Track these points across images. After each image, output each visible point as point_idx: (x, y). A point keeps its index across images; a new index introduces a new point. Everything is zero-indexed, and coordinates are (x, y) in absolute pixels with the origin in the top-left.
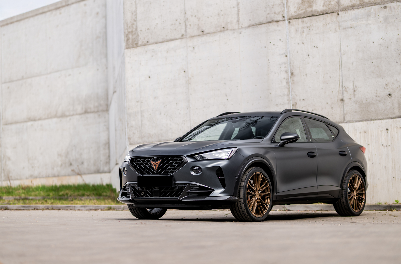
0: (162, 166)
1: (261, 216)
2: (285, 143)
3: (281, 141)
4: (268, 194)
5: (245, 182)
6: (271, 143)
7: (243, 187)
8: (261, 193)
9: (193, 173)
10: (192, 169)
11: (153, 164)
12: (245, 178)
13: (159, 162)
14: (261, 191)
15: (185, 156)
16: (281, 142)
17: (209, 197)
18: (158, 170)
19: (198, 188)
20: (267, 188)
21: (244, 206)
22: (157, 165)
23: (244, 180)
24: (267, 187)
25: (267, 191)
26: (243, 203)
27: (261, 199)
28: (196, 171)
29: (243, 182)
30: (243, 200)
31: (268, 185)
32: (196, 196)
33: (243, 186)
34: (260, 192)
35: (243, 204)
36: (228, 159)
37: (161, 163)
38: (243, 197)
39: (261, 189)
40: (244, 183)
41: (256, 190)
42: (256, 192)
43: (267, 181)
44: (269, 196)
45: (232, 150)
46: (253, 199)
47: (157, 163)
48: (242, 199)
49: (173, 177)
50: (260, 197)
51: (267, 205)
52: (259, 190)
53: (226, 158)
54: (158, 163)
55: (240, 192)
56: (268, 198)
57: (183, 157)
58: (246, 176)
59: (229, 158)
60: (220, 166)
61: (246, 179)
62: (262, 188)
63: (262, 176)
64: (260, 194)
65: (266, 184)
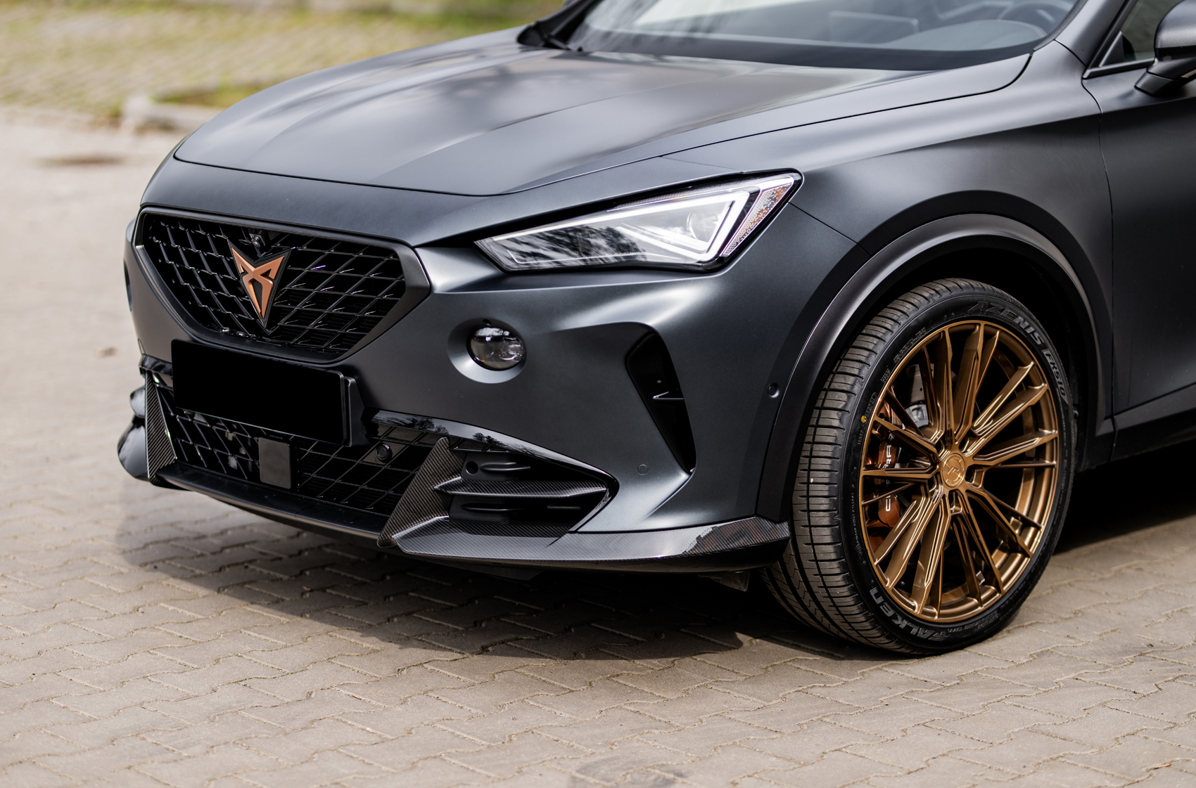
0: (295, 297)
1: (981, 603)
2: (1186, 76)
3: (1160, 60)
4: (1040, 450)
5: (847, 416)
6: (1089, 77)
7: (830, 448)
8: (983, 451)
9: (467, 367)
10: (465, 338)
11: (245, 273)
12: (851, 380)
13: (275, 265)
14: (982, 441)
15: (413, 244)
16: (1158, 66)
17: (576, 532)
18: (275, 314)
19: (509, 466)
20: (1036, 408)
21: (839, 578)
22: (268, 285)
23: (844, 396)
24: (1033, 400)
25: (1038, 426)
26: (833, 556)
27: (982, 493)
28: (490, 356)
29: (834, 414)
30: (828, 539)
31: (1041, 389)
32: (497, 519)
33: (831, 440)
34: (971, 450)
35: (835, 564)
36: (720, 263)
37: (285, 276)
38: (832, 517)
39: (987, 425)
40: (836, 423)
41: (946, 441)
42: (945, 455)
43: (1030, 366)
44: (1048, 455)
45: (754, 196)
46: (916, 506)
47: (266, 275)
48: (827, 531)
49: (351, 380)
50: (977, 486)
51: (1026, 524)
52: (972, 436)
53: (703, 253)
54: (272, 275)
55: (809, 483)
56: (1039, 472)
57: (403, 252)
58: (858, 365)
59: (727, 252)
60: (653, 321)
61: (856, 389)
62: (996, 417)
63: (988, 337)
64: (971, 462)
65: (1028, 383)
